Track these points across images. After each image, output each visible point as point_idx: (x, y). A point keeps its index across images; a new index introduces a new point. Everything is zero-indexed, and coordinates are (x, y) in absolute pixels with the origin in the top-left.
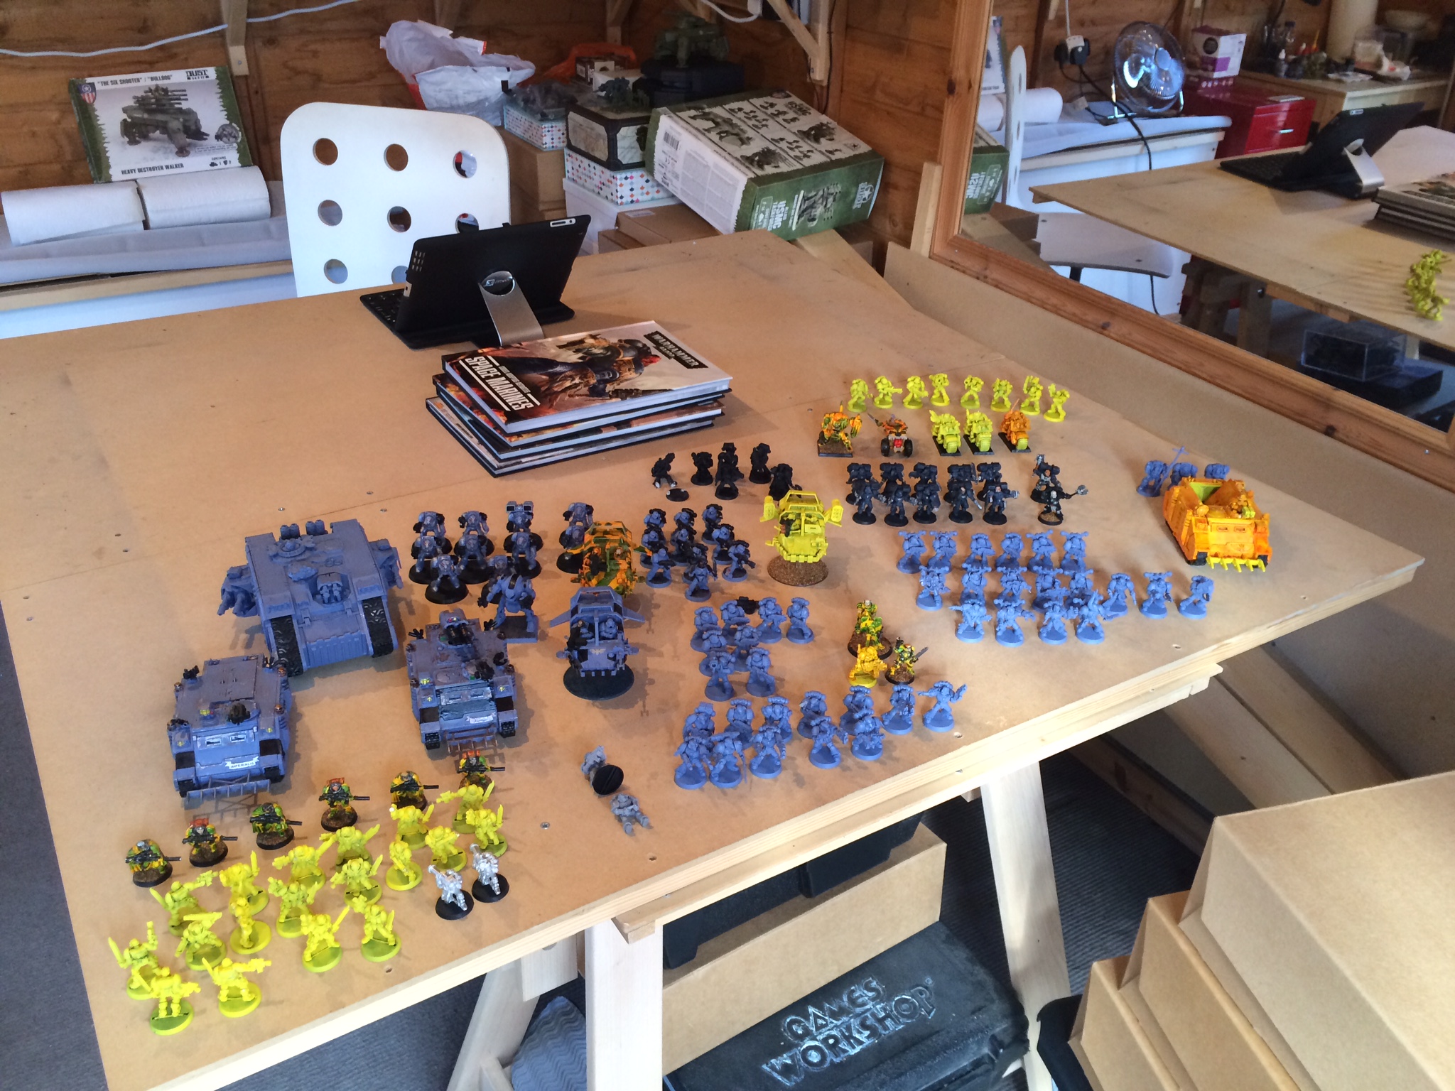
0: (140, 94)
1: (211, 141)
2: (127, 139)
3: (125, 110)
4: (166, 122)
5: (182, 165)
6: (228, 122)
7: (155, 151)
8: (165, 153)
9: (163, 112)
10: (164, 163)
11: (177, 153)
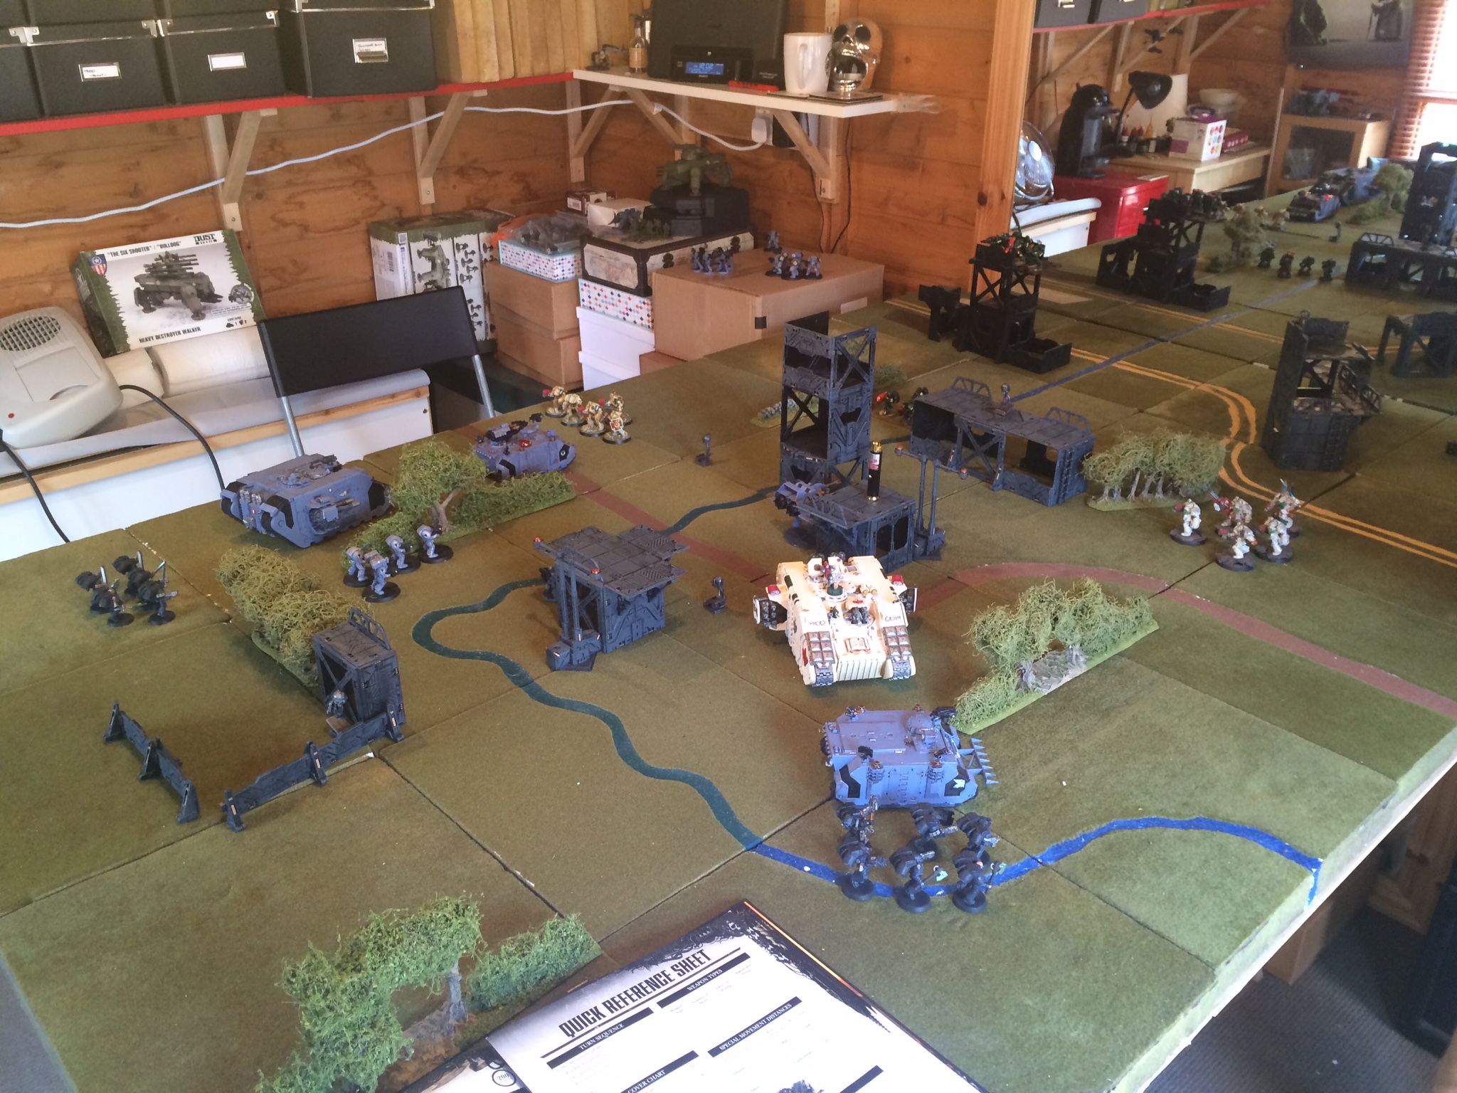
0: (151, 262)
1: (226, 302)
2: (141, 308)
3: (137, 279)
4: (179, 288)
5: (199, 329)
6: (239, 283)
7: (172, 316)
8: (182, 318)
9: (176, 278)
10: (181, 328)
11: (193, 317)
